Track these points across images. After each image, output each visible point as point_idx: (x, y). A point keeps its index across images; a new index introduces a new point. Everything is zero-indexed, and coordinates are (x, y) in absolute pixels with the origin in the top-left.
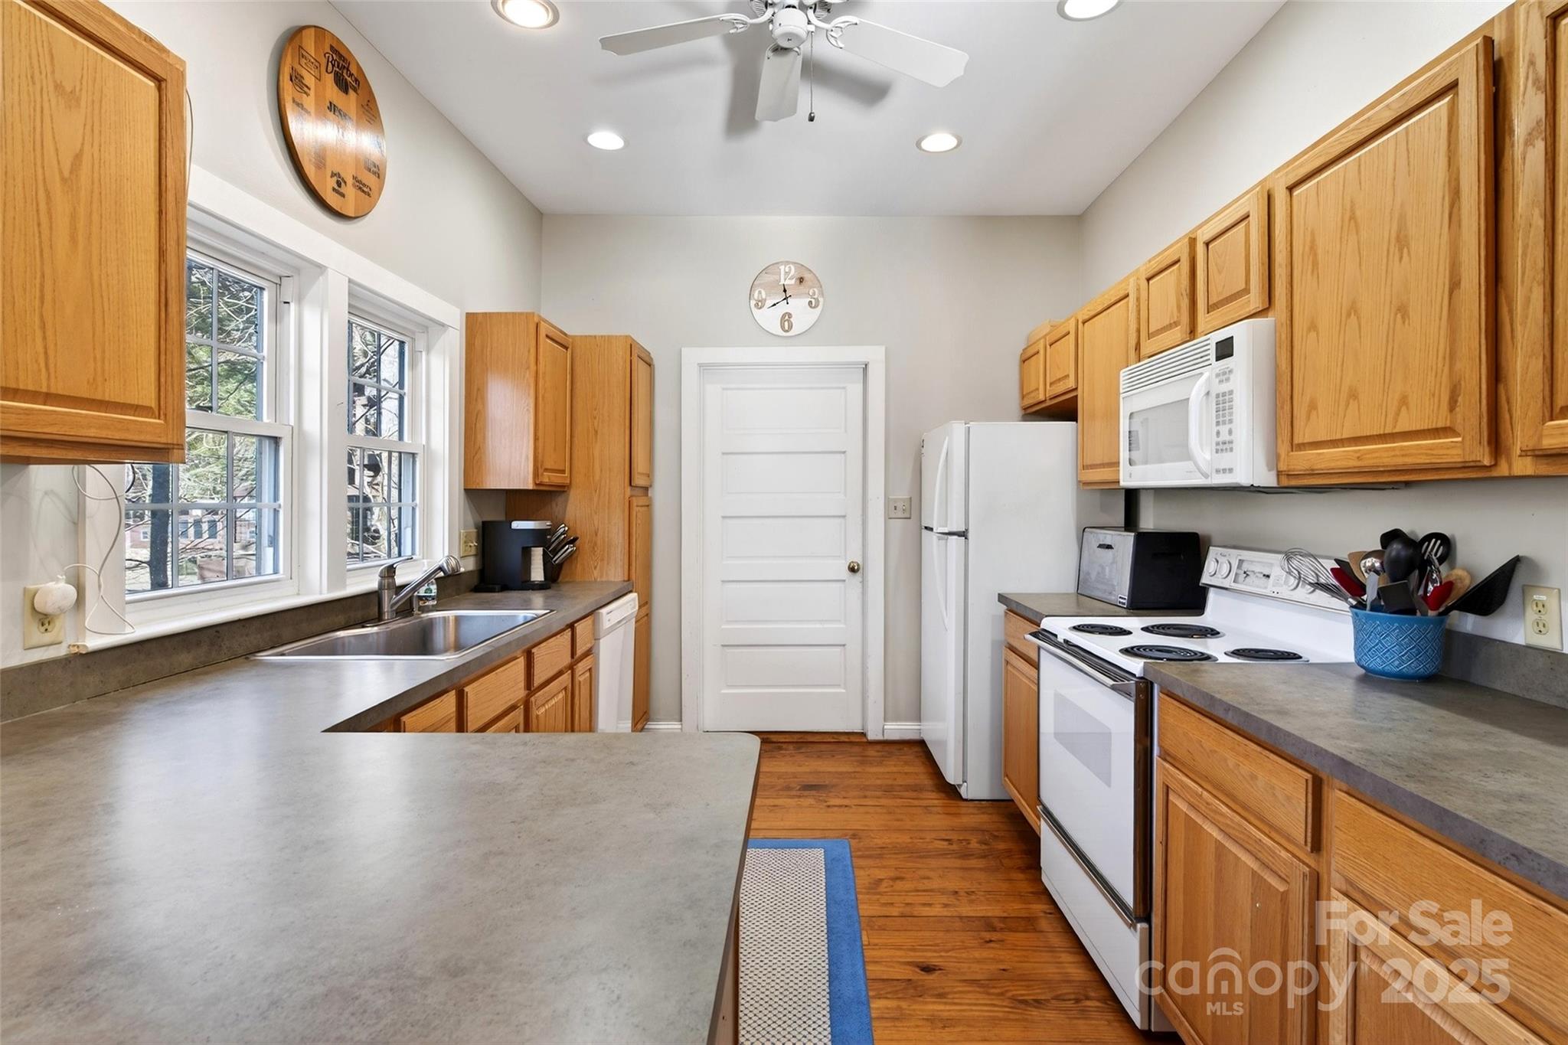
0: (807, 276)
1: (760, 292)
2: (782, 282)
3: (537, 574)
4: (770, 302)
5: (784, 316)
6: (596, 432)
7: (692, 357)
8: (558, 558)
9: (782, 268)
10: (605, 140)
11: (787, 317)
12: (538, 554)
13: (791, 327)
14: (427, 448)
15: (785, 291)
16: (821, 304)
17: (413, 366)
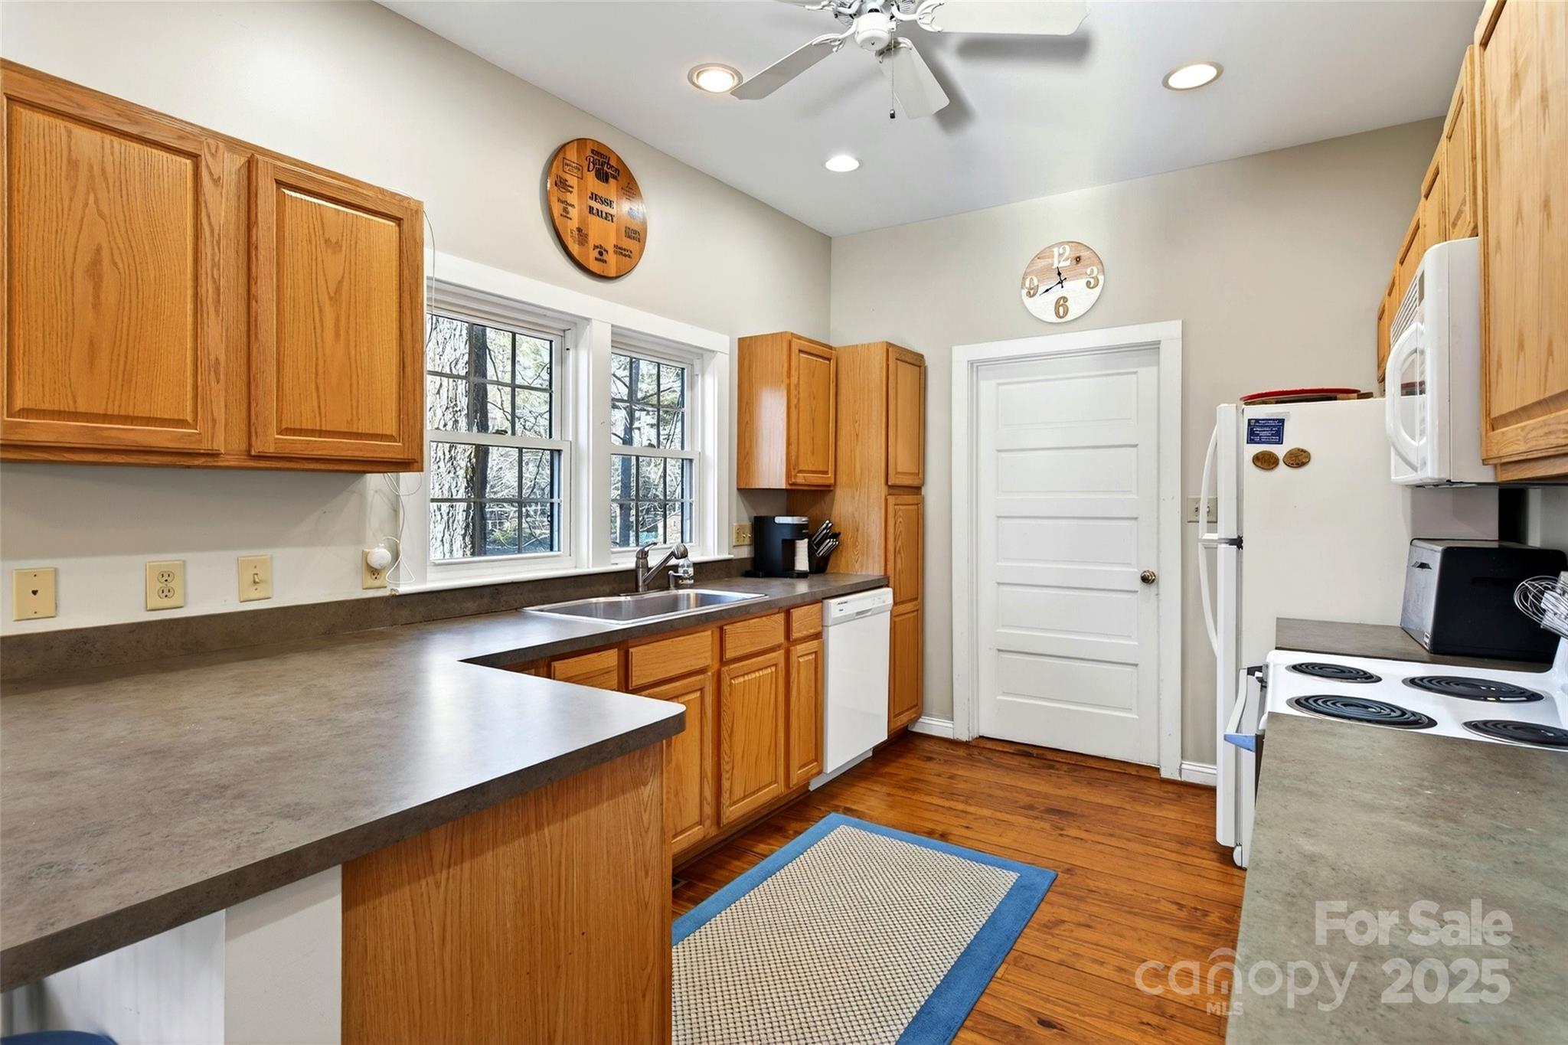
0: (1084, 254)
1: (1032, 279)
2: (1055, 266)
3: (802, 563)
4: (1042, 289)
5: (1058, 302)
6: (857, 435)
7: (962, 355)
8: (822, 551)
9: (1056, 250)
10: (842, 163)
11: (1062, 302)
12: (802, 546)
13: (1066, 312)
14: (702, 455)
15: (1059, 274)
16: (1101, 282)
17: (692, 387)
